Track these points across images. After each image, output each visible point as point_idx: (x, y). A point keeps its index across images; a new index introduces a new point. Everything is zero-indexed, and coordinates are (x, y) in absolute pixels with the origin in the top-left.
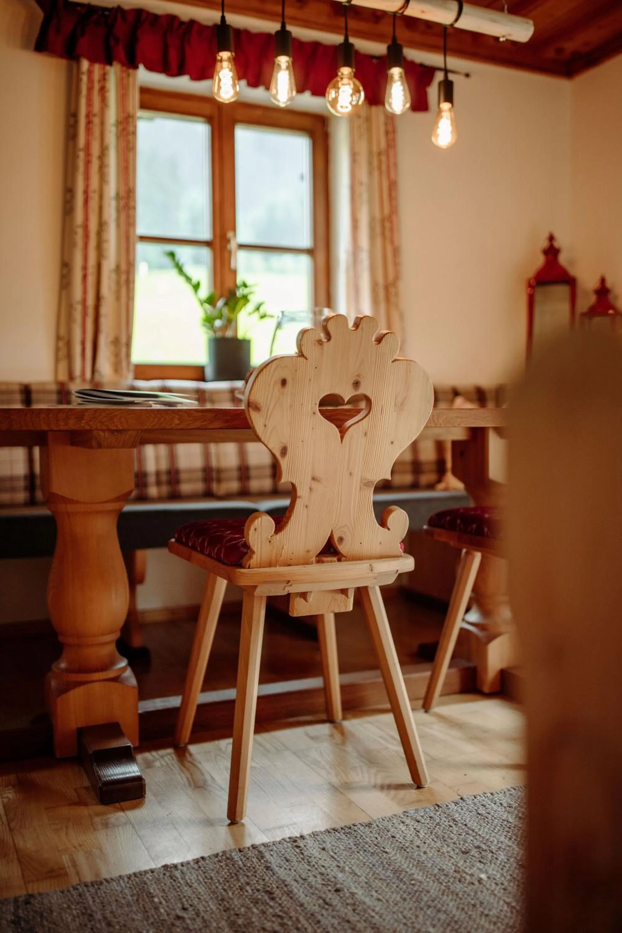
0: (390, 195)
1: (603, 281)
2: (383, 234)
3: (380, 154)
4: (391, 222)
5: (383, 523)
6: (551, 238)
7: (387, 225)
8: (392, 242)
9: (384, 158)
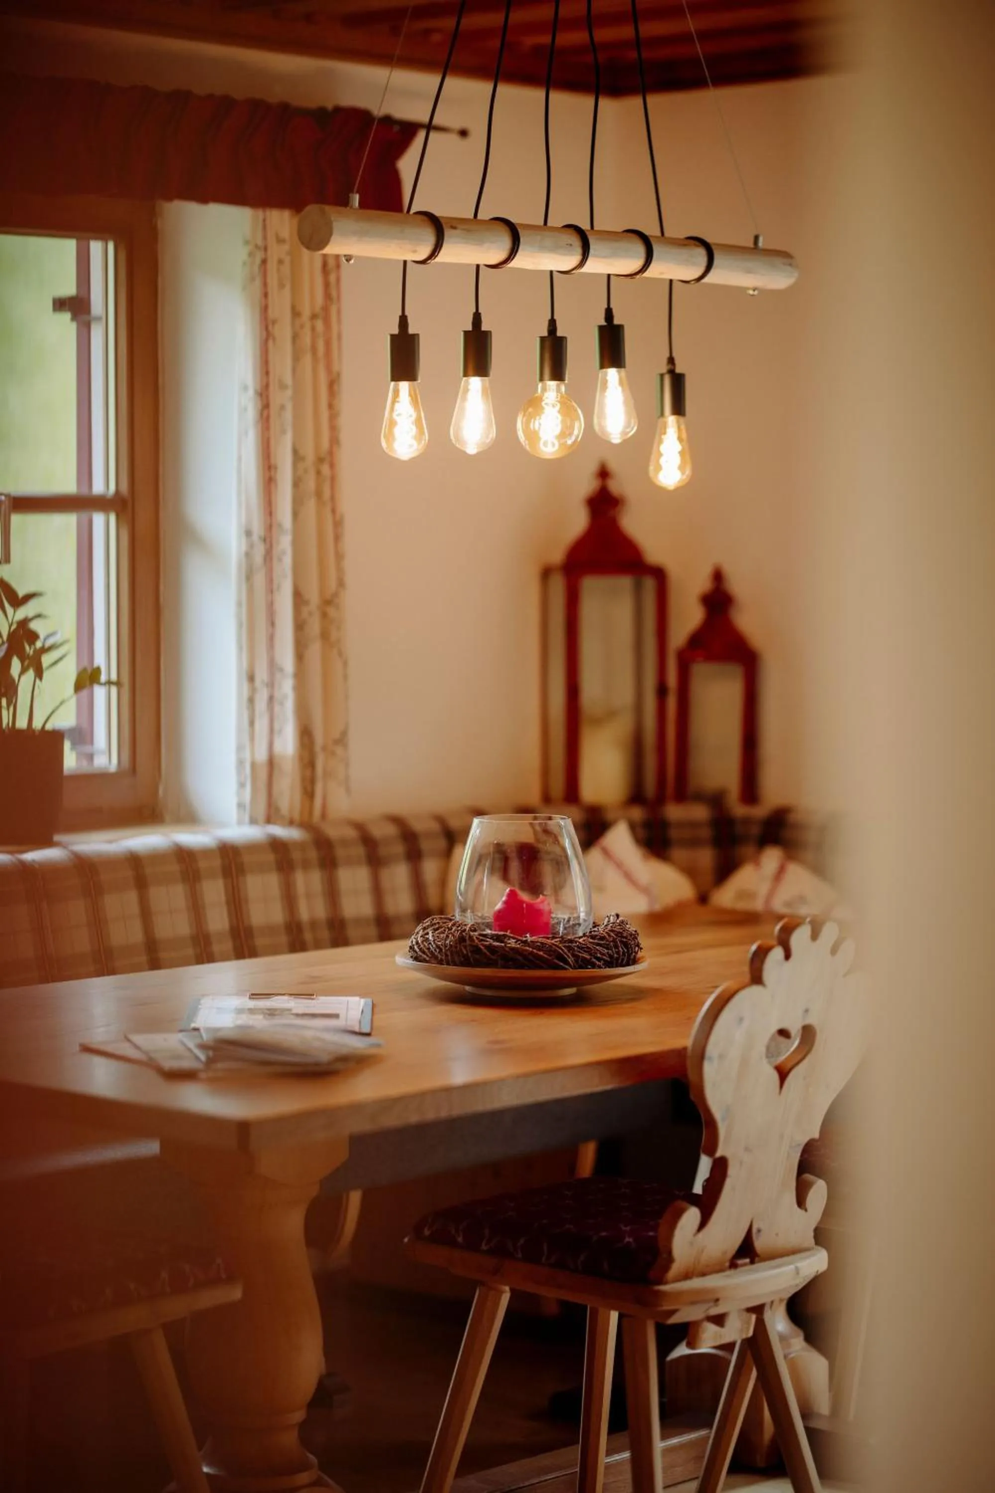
0: (331, 406)
1: (718, 576)
2: (319, 494)
3: (314, 317)
4: (332, 466)
5: (801, 1202)
6: (604, 474)
7: (325, 469)
8: (334, 511)
9: (319, 325)
